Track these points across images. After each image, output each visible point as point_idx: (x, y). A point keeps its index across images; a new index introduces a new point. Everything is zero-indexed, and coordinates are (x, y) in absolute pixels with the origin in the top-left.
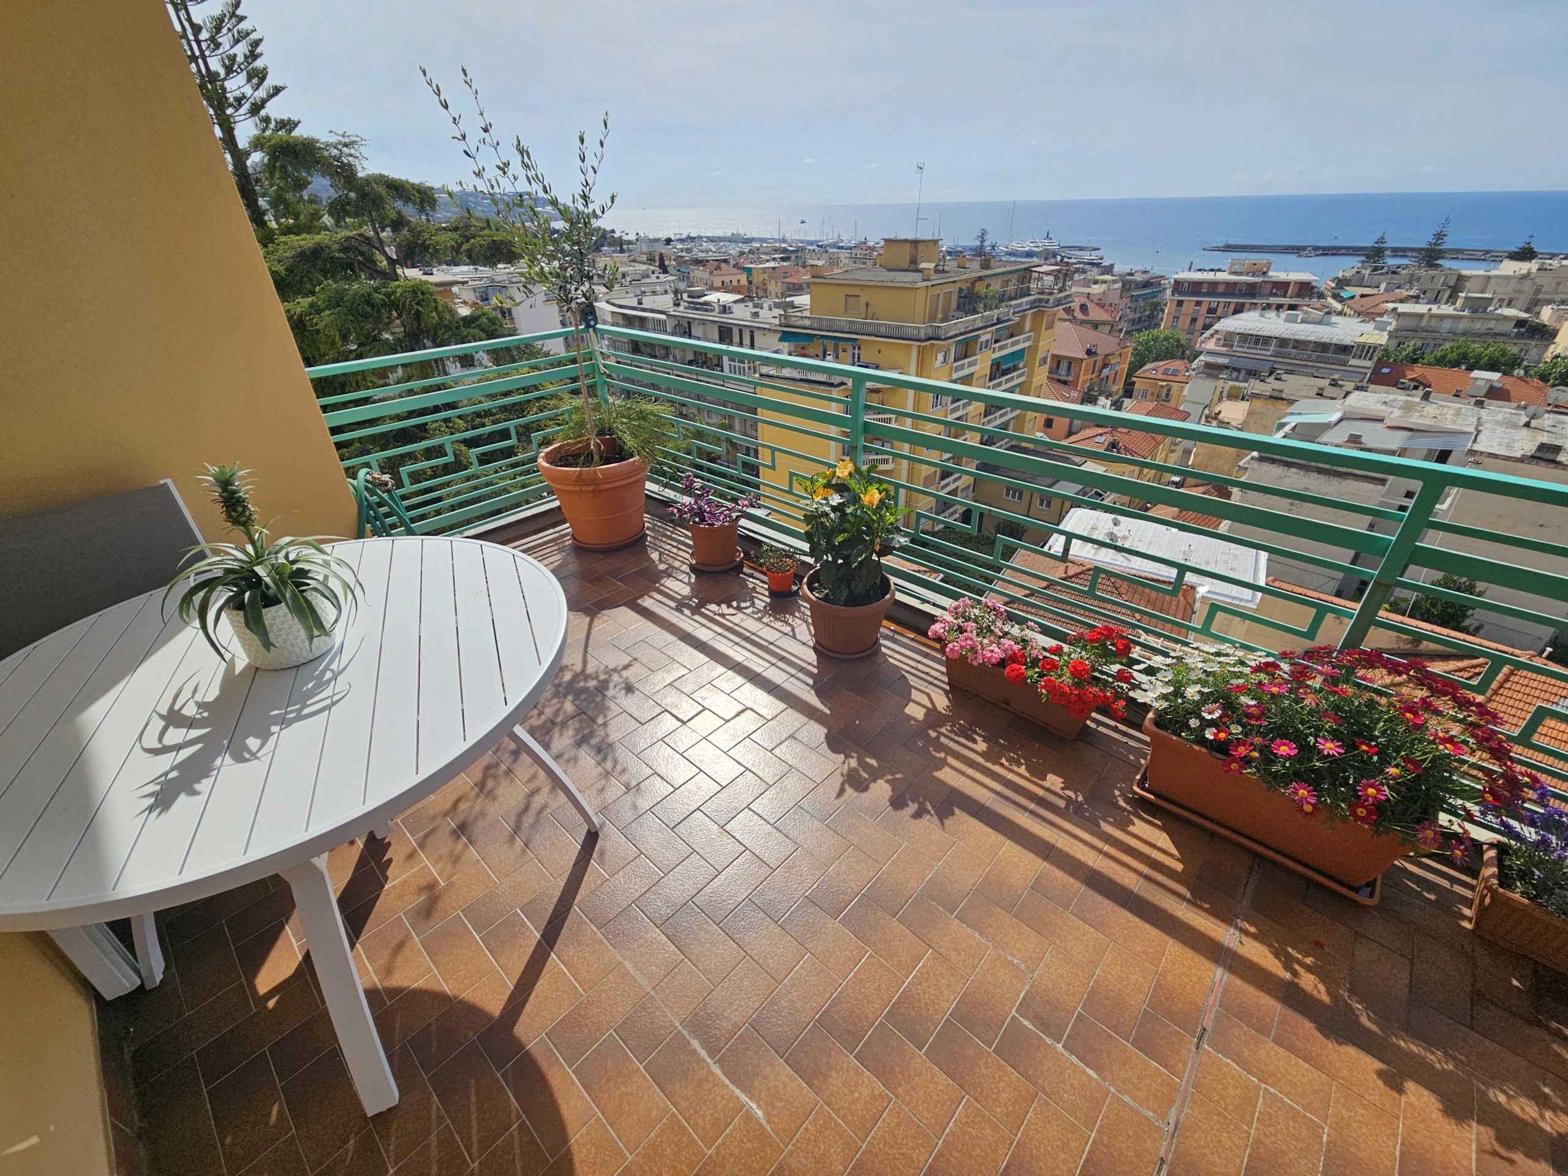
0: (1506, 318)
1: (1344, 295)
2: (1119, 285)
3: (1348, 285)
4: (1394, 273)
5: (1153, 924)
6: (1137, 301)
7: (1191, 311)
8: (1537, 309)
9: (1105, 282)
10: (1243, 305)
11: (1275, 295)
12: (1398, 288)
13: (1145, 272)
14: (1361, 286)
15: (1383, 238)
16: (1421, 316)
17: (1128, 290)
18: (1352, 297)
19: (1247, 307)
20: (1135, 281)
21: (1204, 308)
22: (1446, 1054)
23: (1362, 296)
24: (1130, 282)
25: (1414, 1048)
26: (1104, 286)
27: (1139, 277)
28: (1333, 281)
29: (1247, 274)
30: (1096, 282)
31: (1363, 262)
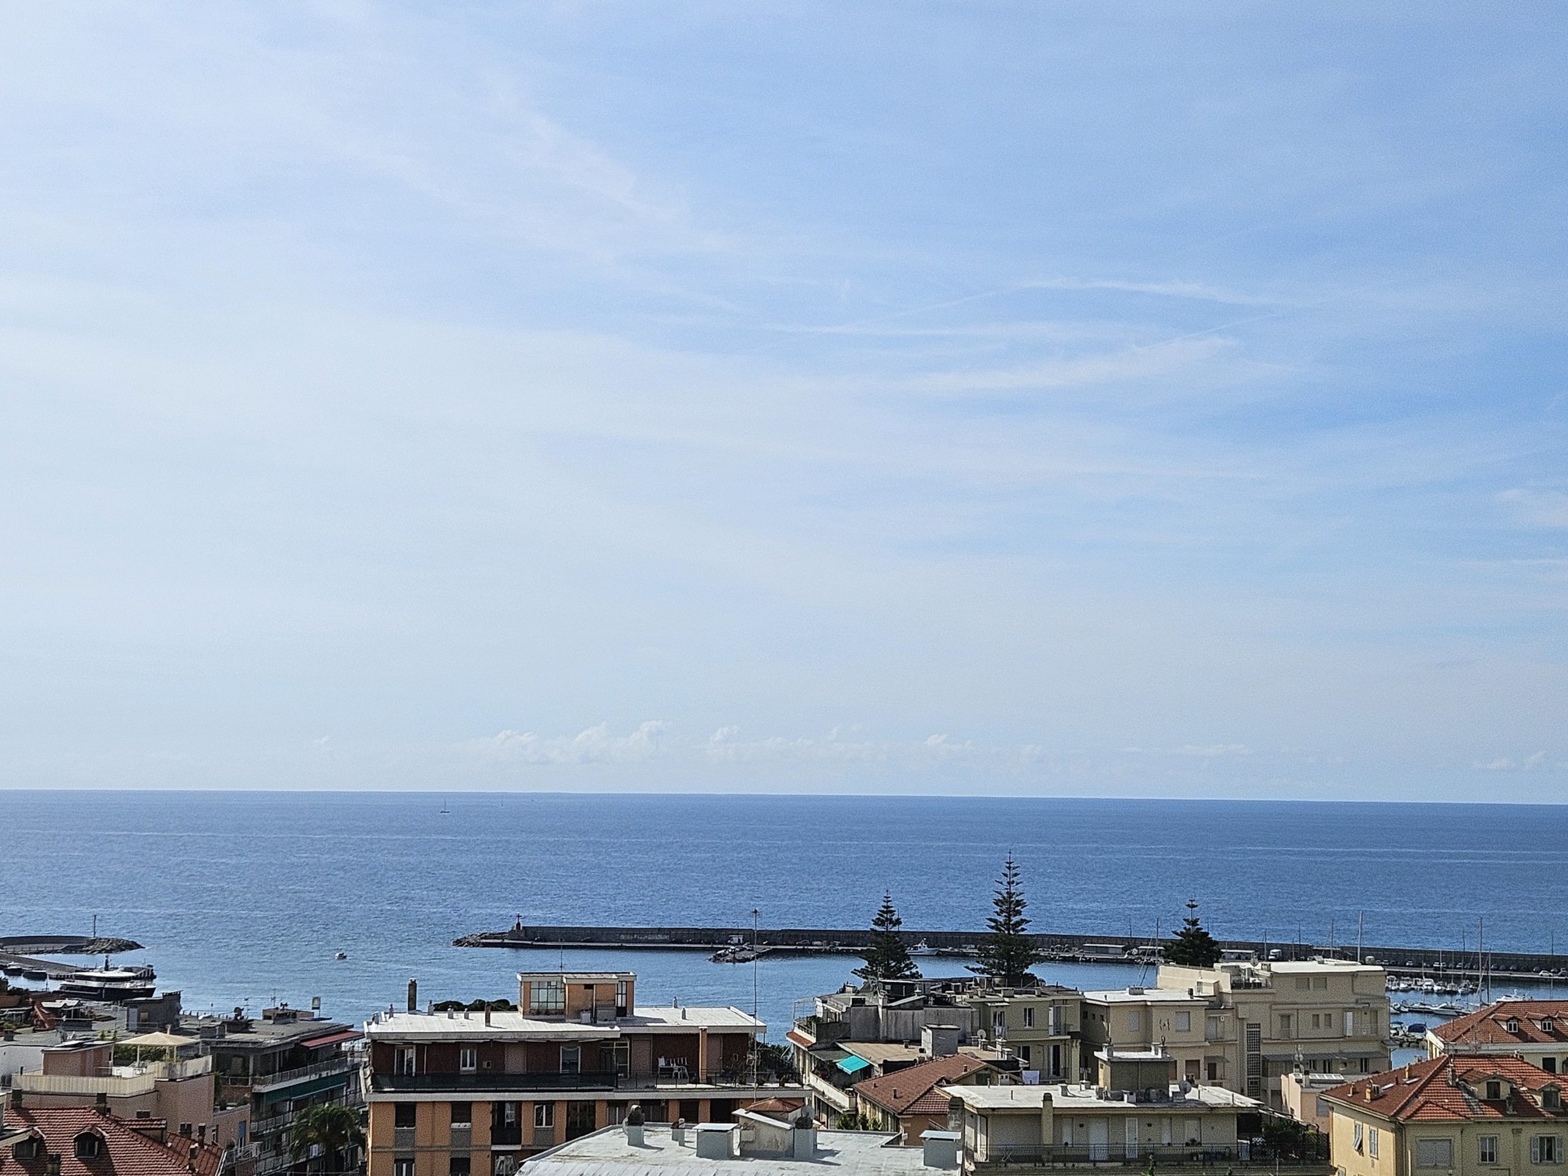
0: (1213, 1112)
1: (848, 1065)
2: (202, 1064)
3: (846, 1039)
4: (941, 1002)
6: (275, 1112)
7: (444, 1139)
8: (1271, 1082)
9: (155, 1054)
10: (590, 1106)
11: (668, 1075)
12: (963, 1042)
13: (283, 1016)
14: (876, 1040)
15: (888, 910)
16: (1032, 1116)
17: (242, 1078)
18: (867, 1072)
19: (601, 1112)
20: (257, 1049)
21: (481, 1124)
23: (889, 1067)
24: (243, 1051)
26: (155, 1069)
27: (268, 1035)
28: (806, 1028)
29: (576, 1015)
30: (125, 1056)
31: (864, 973)
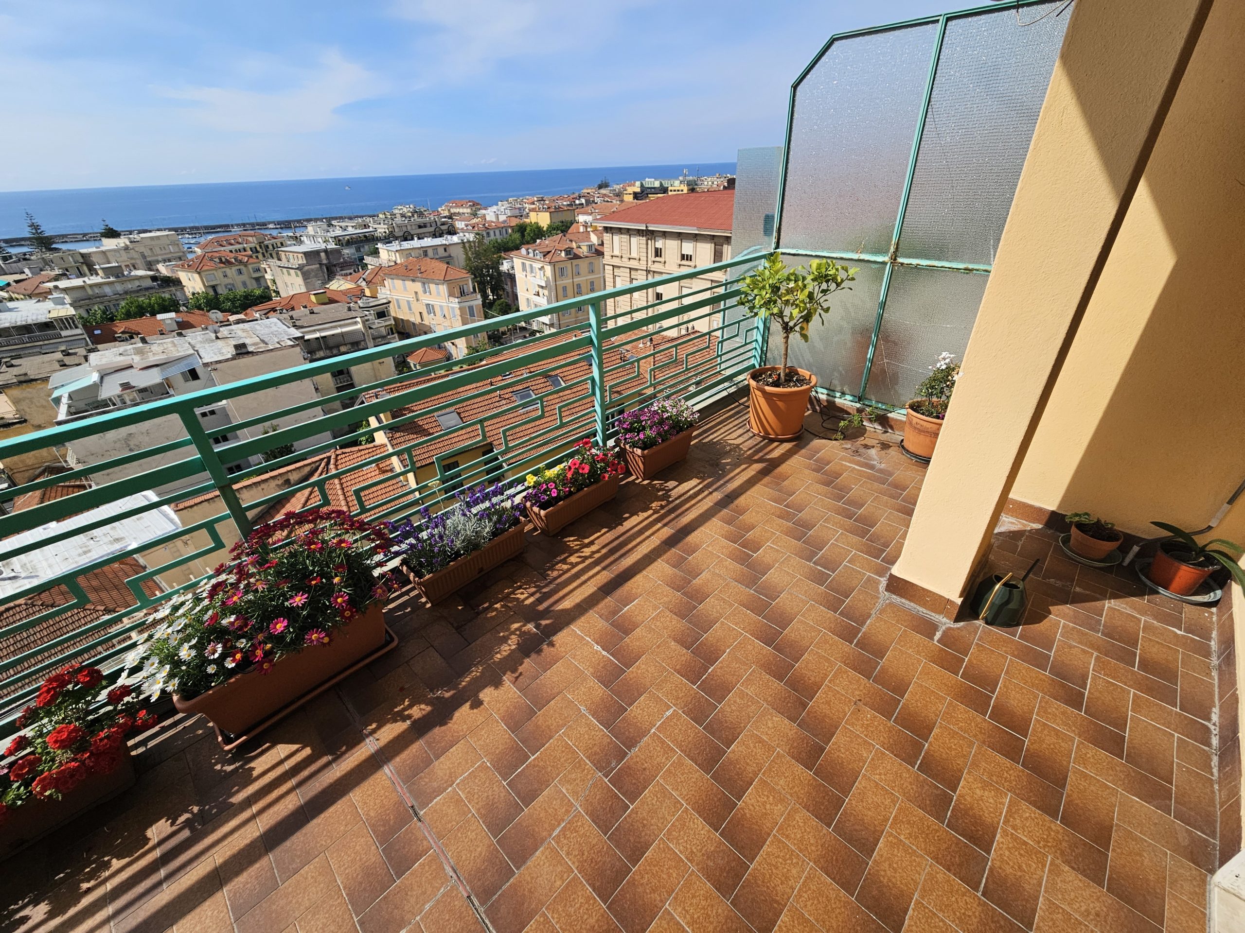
0: (141, 277)
4: (25, 259)
5: (333, 802)
8: (154, 267)
12: (42, 270)
14: (6, 274)
16: (81, 287)
18: (8, 285)
22: (475, 665)
23: (17, 282)
25: (468, 679)
